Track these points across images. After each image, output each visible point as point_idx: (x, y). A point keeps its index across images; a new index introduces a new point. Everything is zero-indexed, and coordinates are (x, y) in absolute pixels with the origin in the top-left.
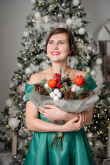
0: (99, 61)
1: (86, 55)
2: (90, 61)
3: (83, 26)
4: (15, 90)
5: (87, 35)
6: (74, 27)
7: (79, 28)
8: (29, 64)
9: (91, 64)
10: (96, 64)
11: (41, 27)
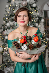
0: (43, 20)
1: (36, 17)
2: (38, 20)
3: (35, 3)
4: (2, 33)
5: (37, 7)
6: (31, 3)
7: (33, 4)
8: (8, 21)
9: (38, 22)
10: (41, 22)
11: (14, 3)
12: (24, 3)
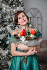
8: (0, 27)
12: (14, 11)
